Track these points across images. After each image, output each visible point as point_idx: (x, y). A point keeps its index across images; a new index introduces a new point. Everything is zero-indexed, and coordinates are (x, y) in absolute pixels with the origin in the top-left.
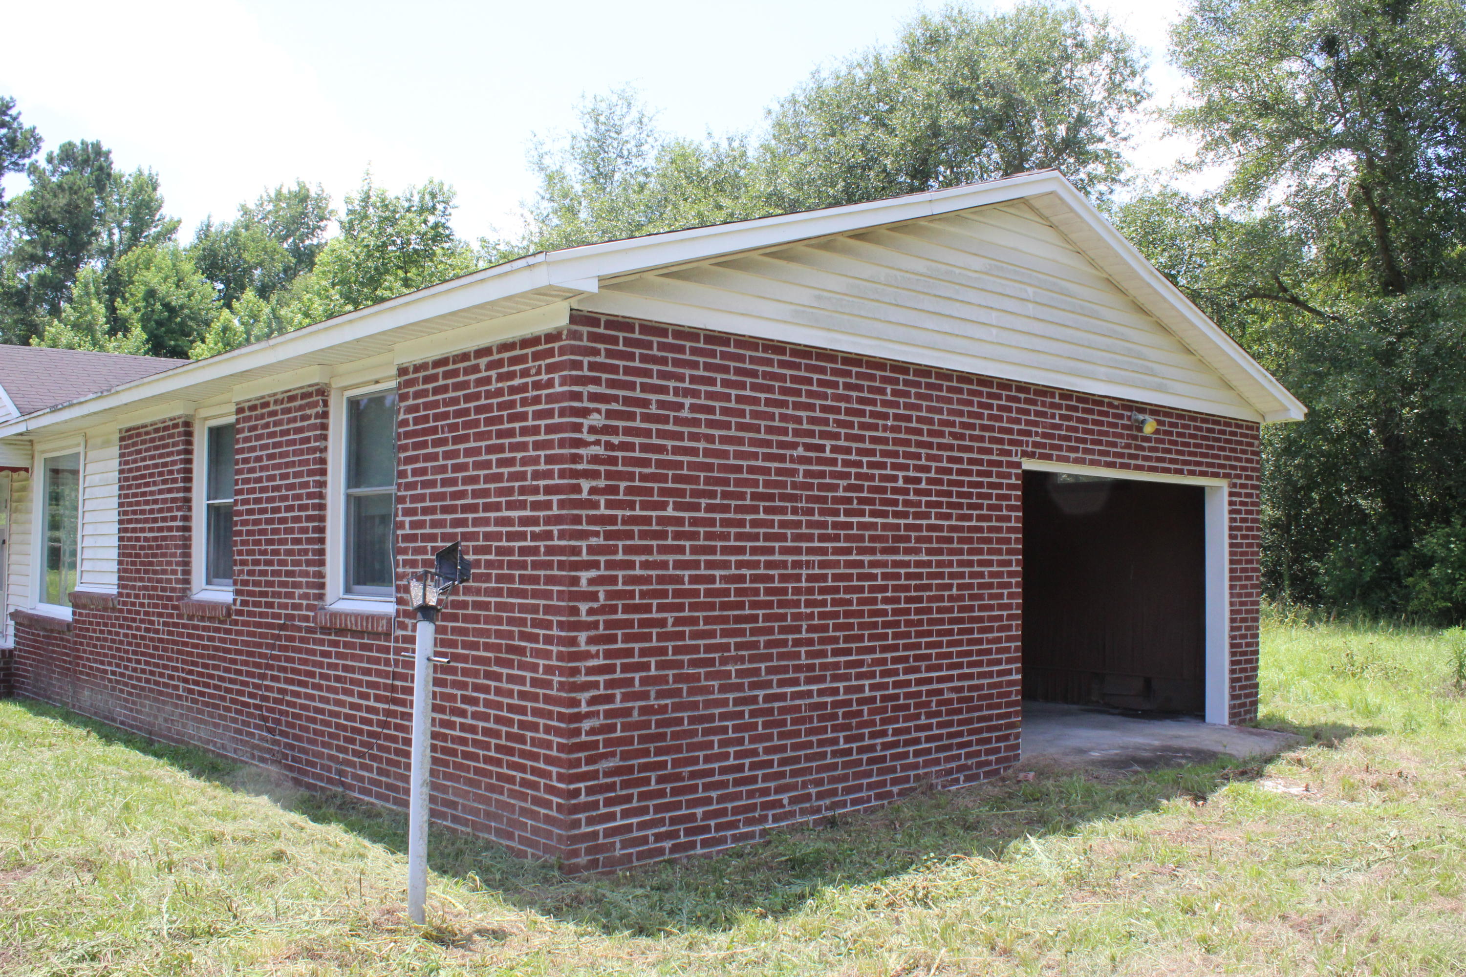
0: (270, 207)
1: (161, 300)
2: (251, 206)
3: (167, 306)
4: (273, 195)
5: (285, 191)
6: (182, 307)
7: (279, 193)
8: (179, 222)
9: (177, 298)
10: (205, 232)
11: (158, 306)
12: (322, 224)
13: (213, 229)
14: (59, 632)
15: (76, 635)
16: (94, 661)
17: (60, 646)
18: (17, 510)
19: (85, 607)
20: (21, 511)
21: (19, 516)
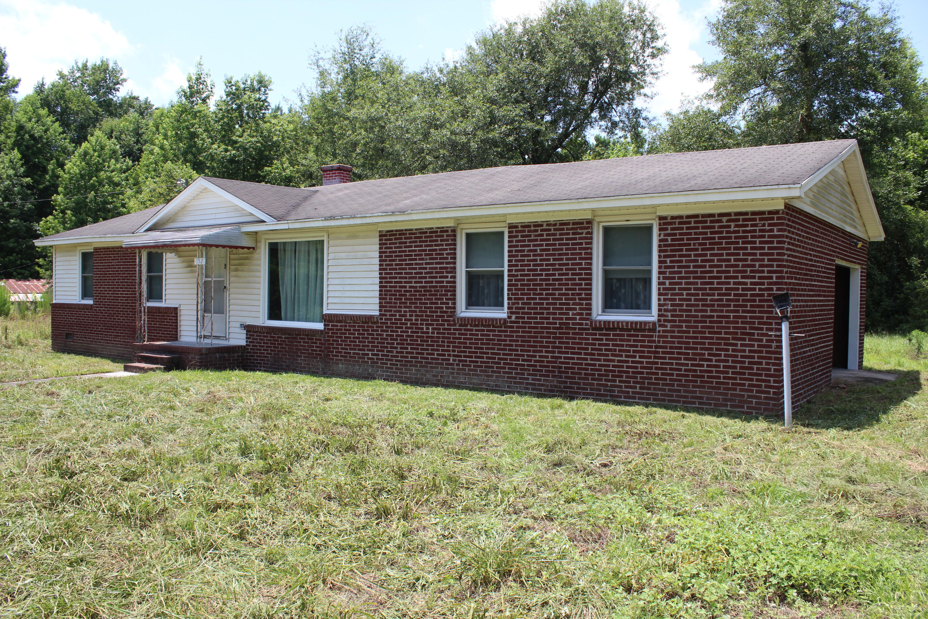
0: (78, 74)
1: (29, 132)
2: (66, 72)
3: (32, 137)
4: (80, 66)
5: (90, 65)
6: (41, 137)
7: (85, 66)
8: (20, 80)
9: (38, 131)
10: (40, 89)
11: (27, 136)
12: (117, 86)
13: (46, 87)
14: (307, 335)
15: (328, 337)
16: (351, 349)
17: (308, 343)
18: (236, 270)
19: (340, 322)
20: (242, 271)
21: (240, 273)
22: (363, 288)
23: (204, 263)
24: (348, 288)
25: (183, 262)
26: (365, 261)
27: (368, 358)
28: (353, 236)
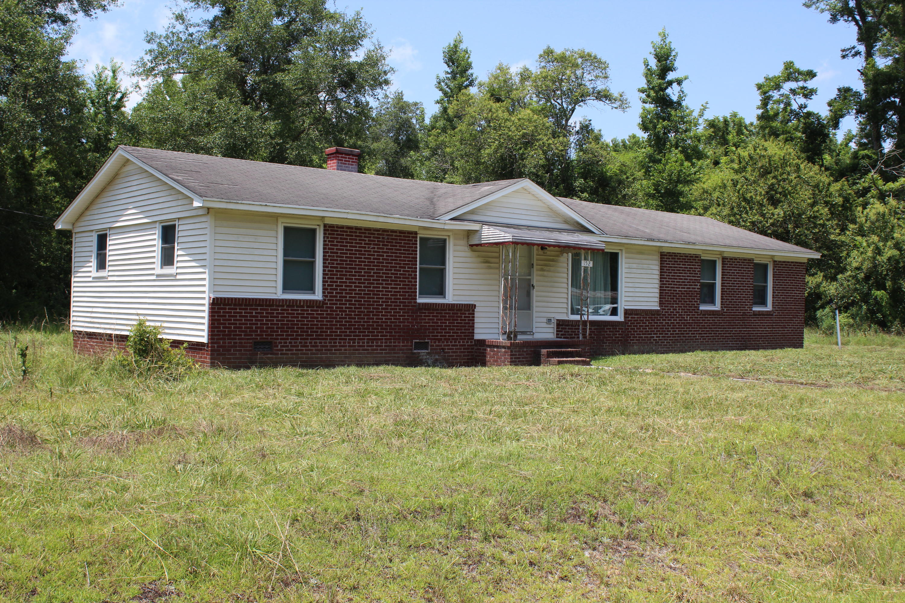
14: (612, 326)
15: (628, 326)
16: (643, 334)
17: (612, 332)
18: (542, 270)
19: (637, 314)
20: (548, 271)
21: (546, 273)
22: (647, 290)
23: (591, 265)
24: (637, 290)
25: (479, 257)
26: (649, 271)
27: (654, 340)
28: (641, 253)
